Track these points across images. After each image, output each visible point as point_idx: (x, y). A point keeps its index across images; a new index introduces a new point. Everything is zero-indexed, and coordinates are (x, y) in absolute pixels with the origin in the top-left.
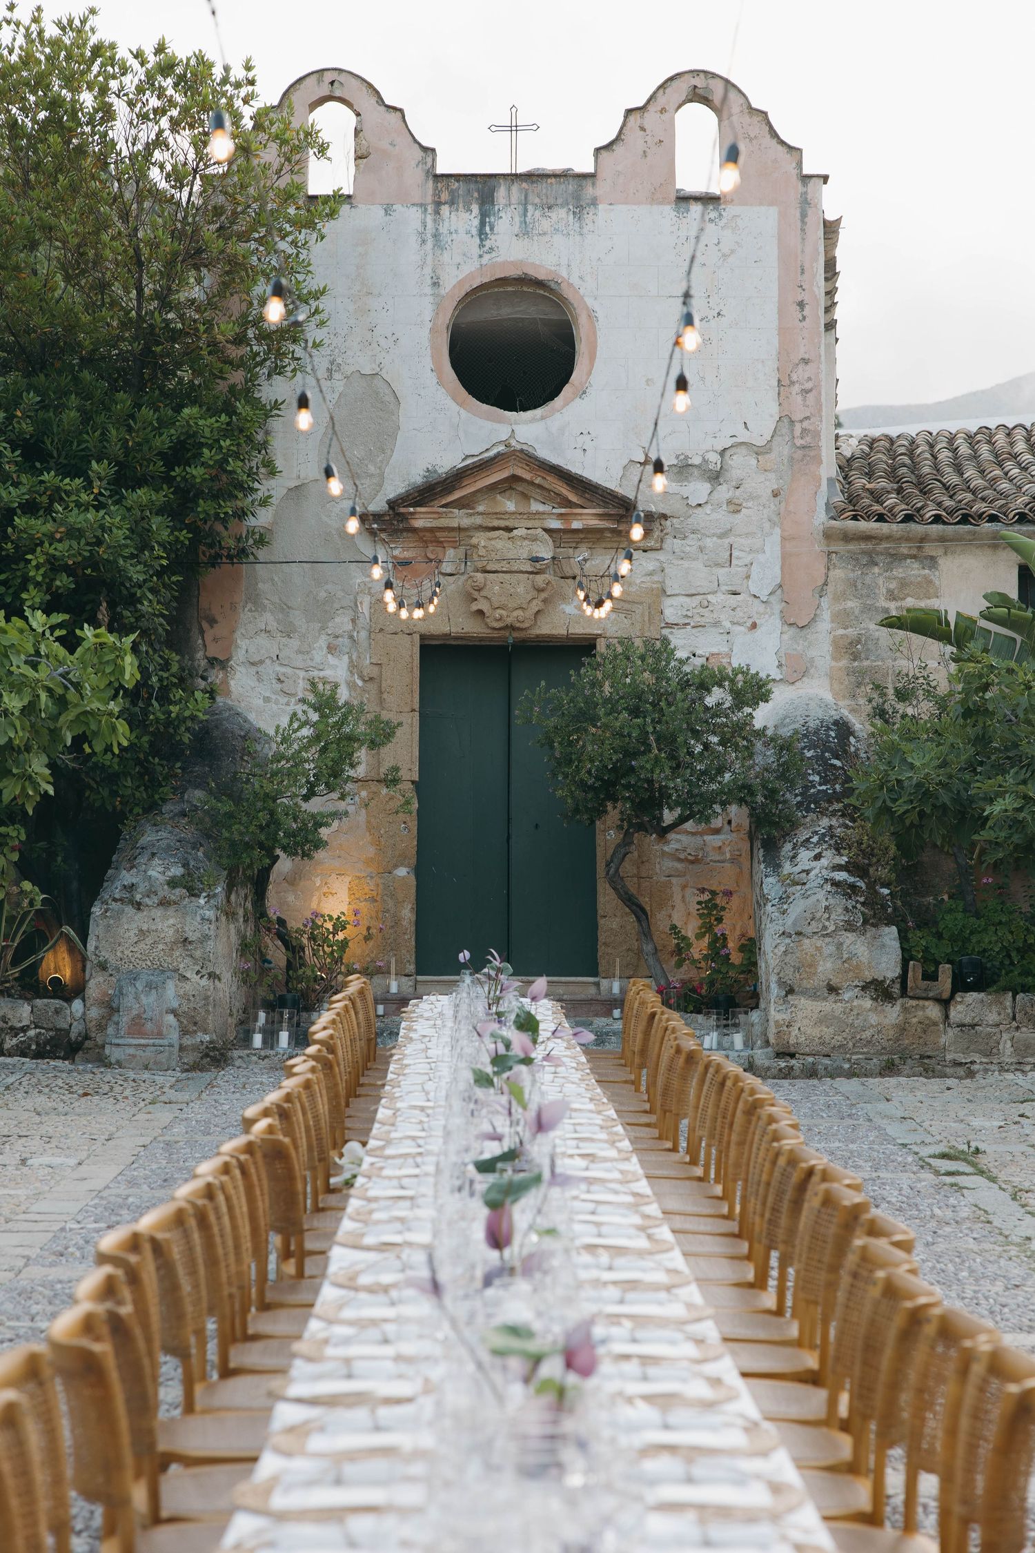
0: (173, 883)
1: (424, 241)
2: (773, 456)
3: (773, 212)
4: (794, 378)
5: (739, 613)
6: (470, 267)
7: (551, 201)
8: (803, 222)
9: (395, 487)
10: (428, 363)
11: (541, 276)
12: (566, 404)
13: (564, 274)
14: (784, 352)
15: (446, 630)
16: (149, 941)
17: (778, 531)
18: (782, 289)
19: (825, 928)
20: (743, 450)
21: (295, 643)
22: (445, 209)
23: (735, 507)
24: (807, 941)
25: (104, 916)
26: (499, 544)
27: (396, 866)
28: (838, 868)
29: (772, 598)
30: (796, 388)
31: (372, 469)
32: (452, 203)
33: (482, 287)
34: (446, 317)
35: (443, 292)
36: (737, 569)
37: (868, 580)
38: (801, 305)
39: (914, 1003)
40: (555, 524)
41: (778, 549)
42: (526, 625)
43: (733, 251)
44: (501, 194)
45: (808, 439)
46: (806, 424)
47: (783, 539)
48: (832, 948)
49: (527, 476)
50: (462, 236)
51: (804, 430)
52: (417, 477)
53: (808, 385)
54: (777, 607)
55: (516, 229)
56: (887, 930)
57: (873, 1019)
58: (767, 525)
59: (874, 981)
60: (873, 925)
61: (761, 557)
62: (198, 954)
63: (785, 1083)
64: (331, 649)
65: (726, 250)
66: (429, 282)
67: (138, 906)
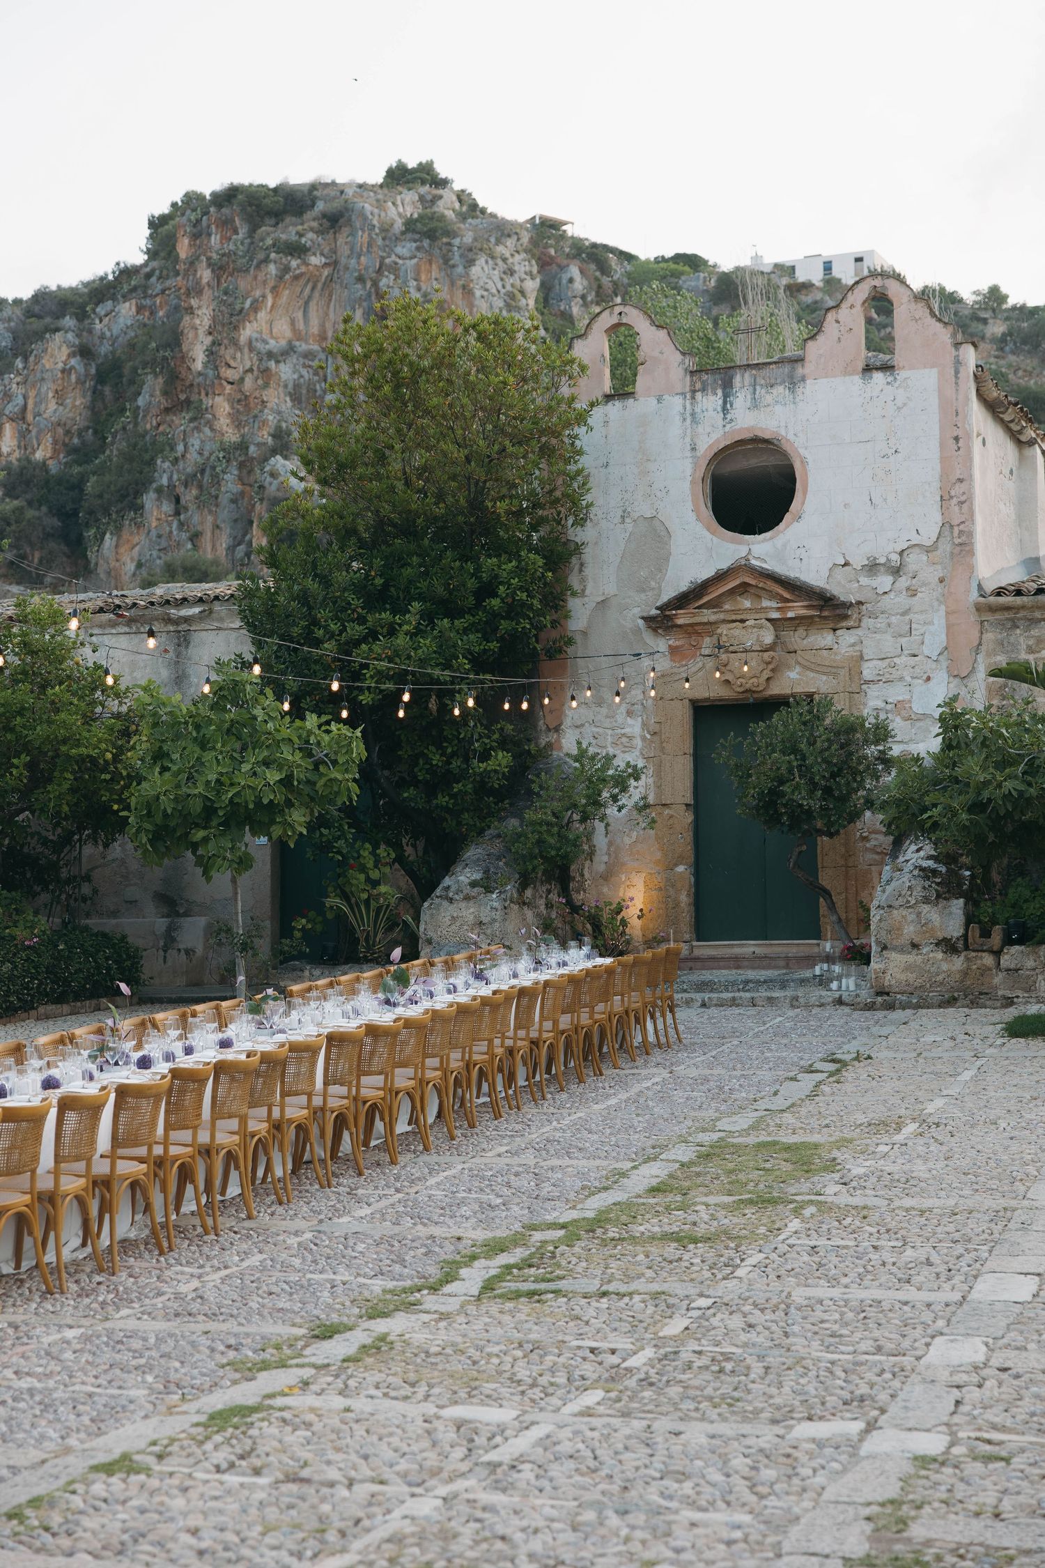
0: (473, 884)
1: (684, 420)
2: (938, 552)
3: (933, 373)
4: (953, 493)
5: (917, 670)
6: (715, 436)
7: (773, 381)
8: (957, 377)
9: (668, 594)
10: (689, 505)
11: (767, 436)
12: (787, 527)
13: (783, 433)
14: (944, 475)
15: (707, 695)
16: (458, 924)
17: (943, 607)
18: (942, 429)
19: (908, 902)
20: (917, 550)
21: (604, 711)
22: (699, 395)
23: (912, 592)
24: (895, 912)
25: (429, 908)
26: (736, 632)
27: (676, 865)
28: (929, 857)
29: (941, 658)
30: (954, 501)
31: (653, 584)
32: (703, 390)
33: (726, 448)
34: (700, 474)
35: (698, 454)
36: (916, 637)
37: (1012, 639)
38: (957, 439)
39: (974, 954)
40: (775, 615)
41: (943, 622)
42: (761, 688)
43: (905, 404)
44: (737, 380)
45: (964, 538)
46: (962, 527)
47: (947, 613)
48: (913, 916)
49: (753, 582)
50: (711, 413)
51: (961, 532)
52: (684, 586)
53: (963, 498)
54: (945, 664)
55: (748, 404)
56: (955, 901)
57: (945, 967)
58: (936, 604)
59: (944, 939)
60: (945, 899)
61: (932, 628)
62: (489, 932)
63: (868, 1014)
64: (629, 713)
65: (900, 404)
66: (689, 448)
67: (451, 900)
